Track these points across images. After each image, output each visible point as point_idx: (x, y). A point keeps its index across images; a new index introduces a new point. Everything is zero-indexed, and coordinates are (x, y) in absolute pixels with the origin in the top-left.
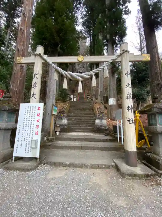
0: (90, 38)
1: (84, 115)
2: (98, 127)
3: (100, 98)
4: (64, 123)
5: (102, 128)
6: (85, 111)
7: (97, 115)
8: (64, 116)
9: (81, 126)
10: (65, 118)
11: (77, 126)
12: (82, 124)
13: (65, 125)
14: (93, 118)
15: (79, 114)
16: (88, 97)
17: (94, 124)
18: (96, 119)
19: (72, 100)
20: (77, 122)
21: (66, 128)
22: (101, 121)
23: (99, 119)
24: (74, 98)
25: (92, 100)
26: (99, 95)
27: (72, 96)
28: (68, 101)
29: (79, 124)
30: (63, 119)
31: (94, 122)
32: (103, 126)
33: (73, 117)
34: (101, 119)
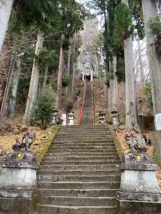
0: (103, 15)
1: (90, 159)
2: (131, 196)
3: (129, 120)
4: (23, 180)
5: (146, 199)
6: (93, 148)
7: (127, 157)
8: (25, 157)
9: (79, 192)
10: (29, 166)
11: (66, 192)
12: (81, 186)
13: (25, 189)
14: (113, 167)
15: (77, 157)
16: (101, 119)
17: (118, 185)
18: (123, 170)
19: (64, 123)
20: (68, 178)
21: (25, 200)
22: (140, 178)
23: (134, 169)
24: (68, 121)
25: (111, 123)
26: (127, 111)
27: (64, 116)
28: (53, 125)
29: (74, 186)
30: (20, 168)
31: (119, 179)
32: (148, 194)
33: (59, 163)
34: (141, 169)
